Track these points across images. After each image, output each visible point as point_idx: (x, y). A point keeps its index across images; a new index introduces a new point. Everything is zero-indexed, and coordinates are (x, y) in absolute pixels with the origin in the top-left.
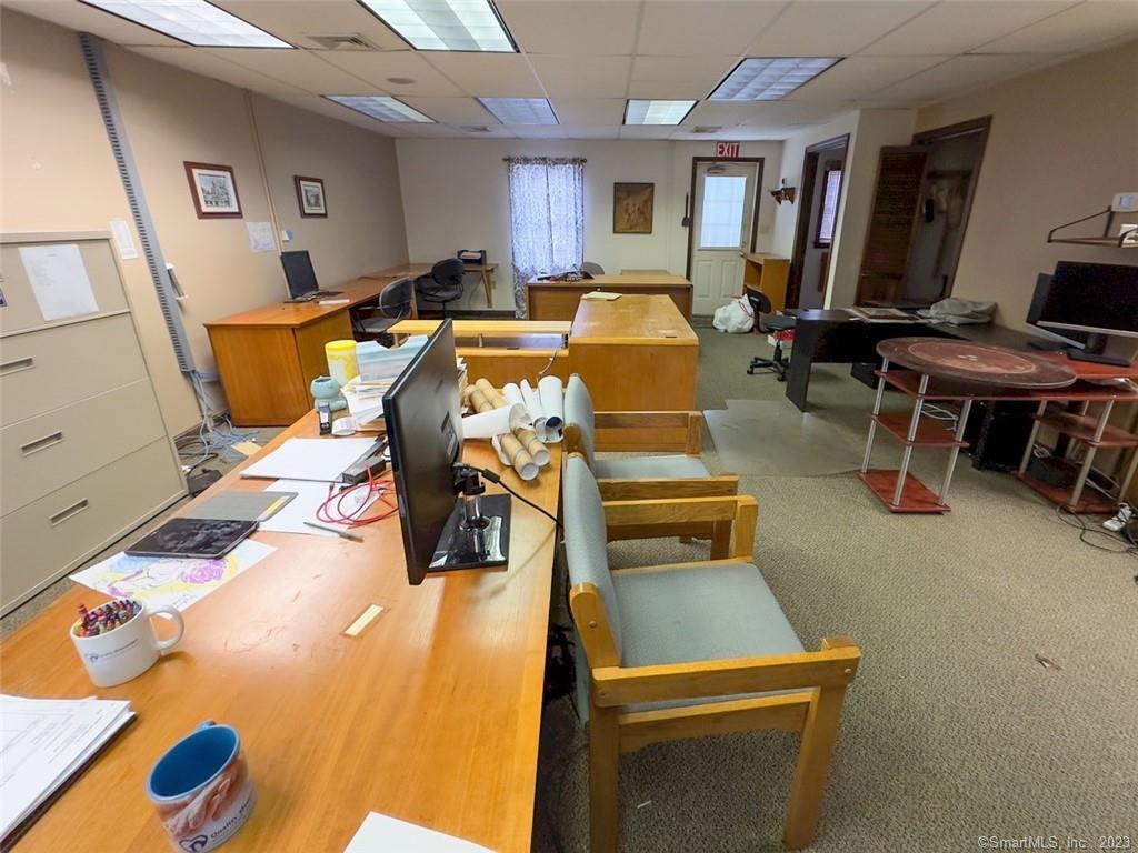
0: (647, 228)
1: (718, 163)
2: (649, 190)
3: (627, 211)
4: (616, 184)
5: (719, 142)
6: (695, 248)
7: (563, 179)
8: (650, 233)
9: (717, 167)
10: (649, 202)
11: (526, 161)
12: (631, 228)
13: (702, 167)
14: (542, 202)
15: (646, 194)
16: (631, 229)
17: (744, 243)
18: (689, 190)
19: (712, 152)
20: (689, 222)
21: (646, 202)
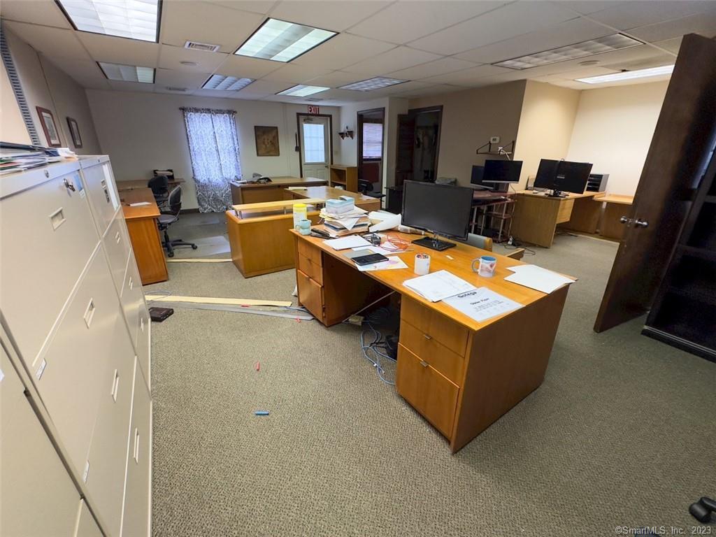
0: (277, 153)
1: (310, 117)
2: (275, 131)
3: (264, 143)
4: (255, 127)
5: (308, 105)
6: (303, 163)
7: (223, 123)
8: (279, 155)
9: (308, 119)
10: (276, 137)
11: (197, 110)
12: (268, 152)
13: (302, 118)
14: (211, 137)
15: (274, 133)
16: (268, 154)
17: (326, 160)
18: (296, 131)
19: (306, 111)
20: (299, 149)
21: (274, 137)
